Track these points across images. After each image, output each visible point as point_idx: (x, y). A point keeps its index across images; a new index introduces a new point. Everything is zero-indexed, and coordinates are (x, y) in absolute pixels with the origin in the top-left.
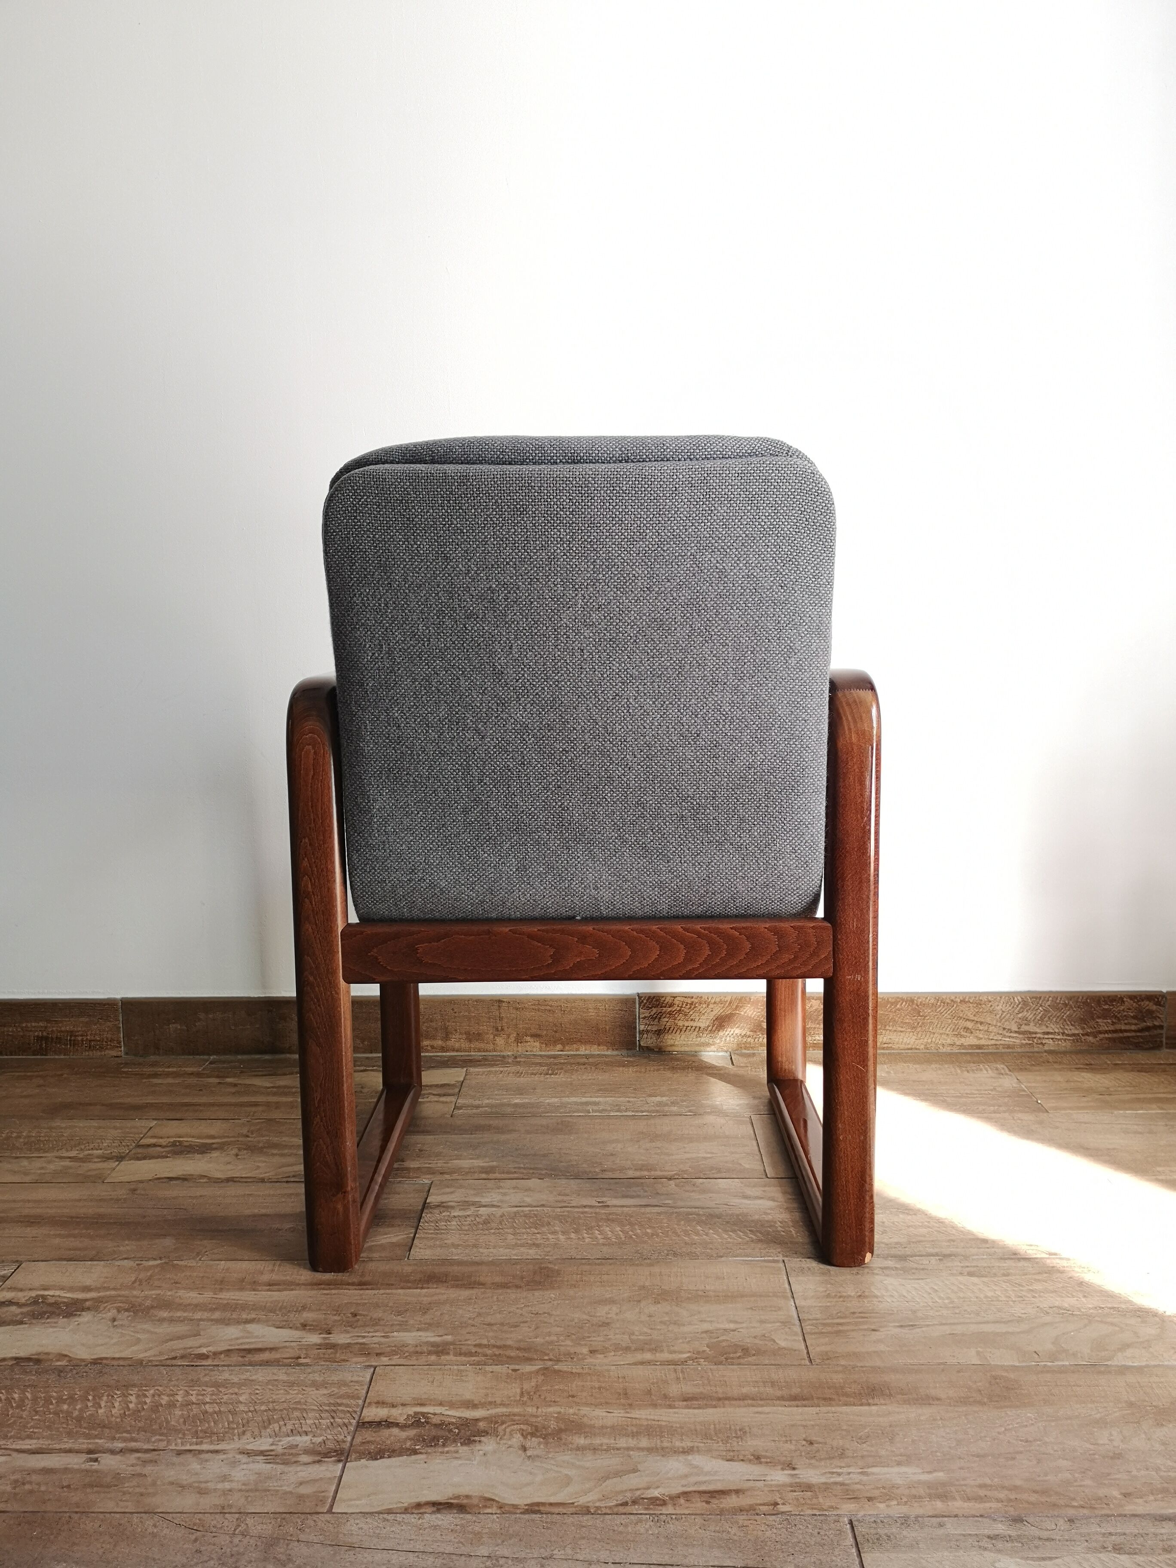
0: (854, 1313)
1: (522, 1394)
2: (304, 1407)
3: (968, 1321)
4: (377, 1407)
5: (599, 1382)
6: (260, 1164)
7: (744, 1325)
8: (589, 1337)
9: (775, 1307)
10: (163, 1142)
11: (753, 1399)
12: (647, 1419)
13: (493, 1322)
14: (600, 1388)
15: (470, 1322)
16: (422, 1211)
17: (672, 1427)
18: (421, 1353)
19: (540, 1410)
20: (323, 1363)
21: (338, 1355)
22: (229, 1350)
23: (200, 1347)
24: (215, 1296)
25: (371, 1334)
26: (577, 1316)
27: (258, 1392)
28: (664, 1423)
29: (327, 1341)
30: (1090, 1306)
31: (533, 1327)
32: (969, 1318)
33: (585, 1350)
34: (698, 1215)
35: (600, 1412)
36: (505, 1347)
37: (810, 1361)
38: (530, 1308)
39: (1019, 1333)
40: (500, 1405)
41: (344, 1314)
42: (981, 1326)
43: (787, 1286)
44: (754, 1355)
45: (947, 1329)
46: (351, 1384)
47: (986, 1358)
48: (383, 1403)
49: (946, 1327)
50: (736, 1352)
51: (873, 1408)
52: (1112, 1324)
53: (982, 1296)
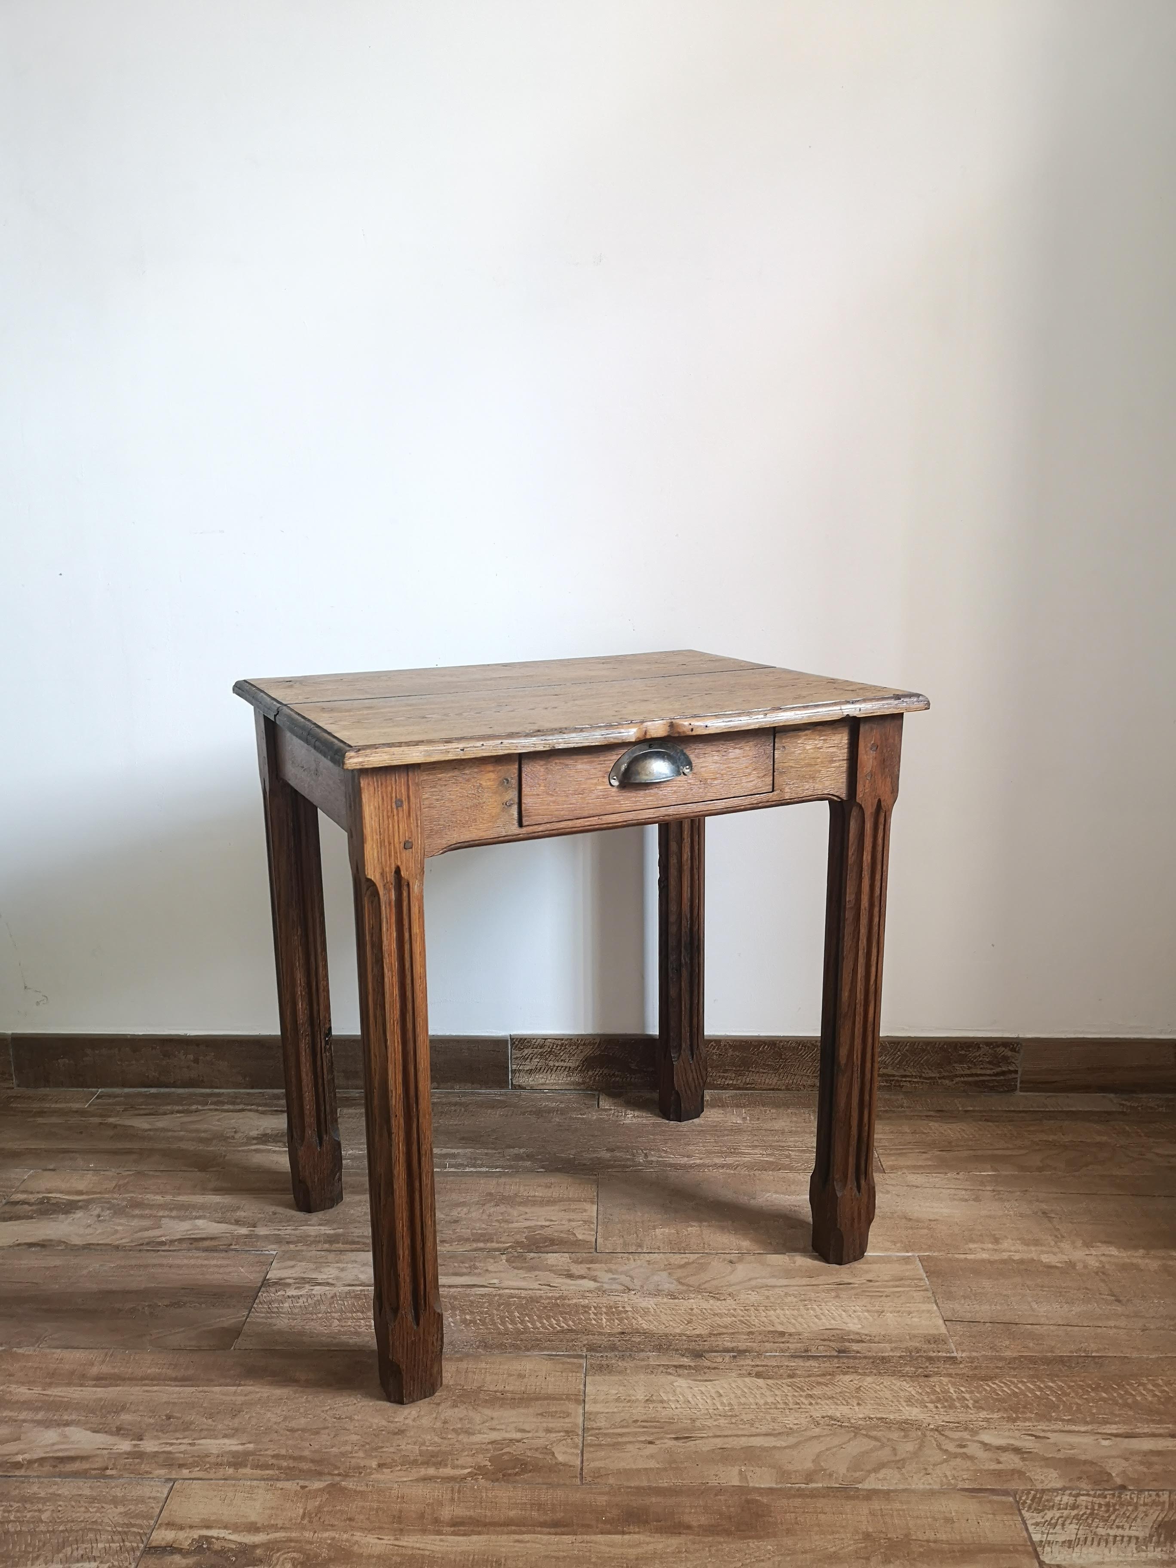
0: (636, 1421)
1: (303, 1518)
2: (100, 1527)
3: (740, 1433)
4: (166, 1529)
5: (379, 1502)
6: (116, 1228)
7: (530, 1435)
8: (382, 1447)
9: (564, 1413)
10: (32, 1198)
11: (517, 1525)
12: (413, 1548)
13: (296, 1427)
14: (377, 1510)
15: (275, 1426)
16: (260, 1288)
17: (434, 1557)
18: (221, 1464)
19: (316, 1534)
20: (127, 1475)
21: (143, 1466)
22: (42, 1459)
23: (17, 1454)
24: (44, 1392)
25: (179, 1441)
26: (376, 1421)
27: (60, 1508)
28: (427, 1553)
29: (137, 1449)
30: (861, 1416)
31: (332, 1436)
32: (743, 1429)
33: (374, 1464)
34: (519, 1297)
35: (371, 1539)
36: (301, 1458)
37: (582, 1478)
38: (334, 1412)
39: (785, 1448)
40: (281, 1528)
41: (160, 1416)
42: (752, 1438)
43: (582, 1387)
44: (530, 1472)
45: (719, 1442)
46: (149, 1500)
47: (746, 1478)
48: (173, 1525)
49: (718, 1440)
50: (514, 1468)
51: (626, 1537)
52: (876, 1439)
53: (762, 1402)
